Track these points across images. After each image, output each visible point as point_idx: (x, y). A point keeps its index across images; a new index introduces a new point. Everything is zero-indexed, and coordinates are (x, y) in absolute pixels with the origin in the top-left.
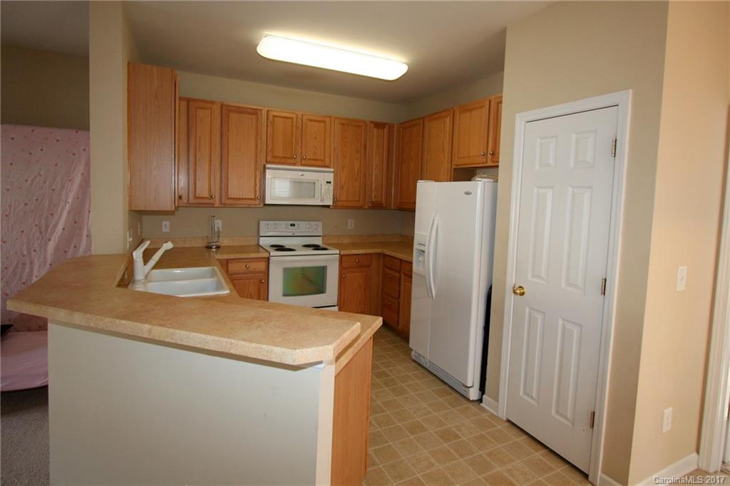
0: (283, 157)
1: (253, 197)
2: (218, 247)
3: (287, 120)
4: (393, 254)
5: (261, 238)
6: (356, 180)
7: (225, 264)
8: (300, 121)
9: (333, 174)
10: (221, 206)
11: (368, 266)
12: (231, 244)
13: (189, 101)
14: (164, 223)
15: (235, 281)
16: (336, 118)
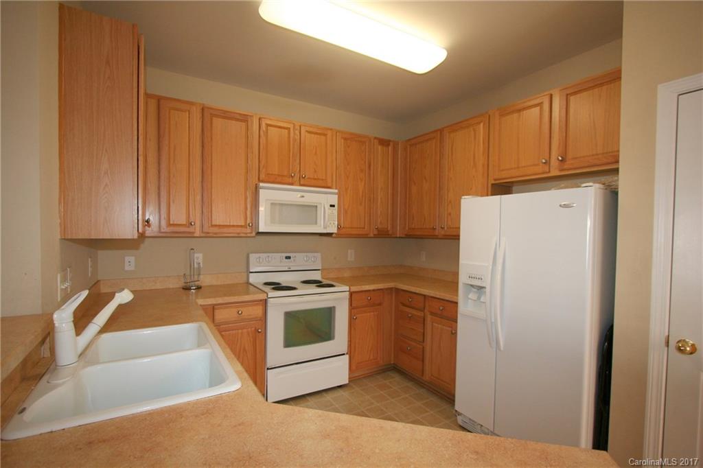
0: (279, 175)
1: (243, 224)
2: (199, 288)
3: (283, 130)
4: (413, 289)
5: (251, 274)
6: (361, 204)
7: (211, 311)
8: (297, 132)
9: (337, 196)
10: (203, 235)
11: (380, 304)
12: (215, 283)
13: (159, 99)
14: (127, 259)
15: (223, 333)
16: (339, 132)
